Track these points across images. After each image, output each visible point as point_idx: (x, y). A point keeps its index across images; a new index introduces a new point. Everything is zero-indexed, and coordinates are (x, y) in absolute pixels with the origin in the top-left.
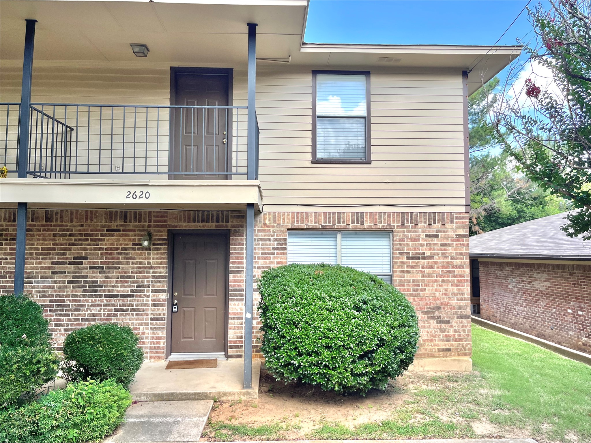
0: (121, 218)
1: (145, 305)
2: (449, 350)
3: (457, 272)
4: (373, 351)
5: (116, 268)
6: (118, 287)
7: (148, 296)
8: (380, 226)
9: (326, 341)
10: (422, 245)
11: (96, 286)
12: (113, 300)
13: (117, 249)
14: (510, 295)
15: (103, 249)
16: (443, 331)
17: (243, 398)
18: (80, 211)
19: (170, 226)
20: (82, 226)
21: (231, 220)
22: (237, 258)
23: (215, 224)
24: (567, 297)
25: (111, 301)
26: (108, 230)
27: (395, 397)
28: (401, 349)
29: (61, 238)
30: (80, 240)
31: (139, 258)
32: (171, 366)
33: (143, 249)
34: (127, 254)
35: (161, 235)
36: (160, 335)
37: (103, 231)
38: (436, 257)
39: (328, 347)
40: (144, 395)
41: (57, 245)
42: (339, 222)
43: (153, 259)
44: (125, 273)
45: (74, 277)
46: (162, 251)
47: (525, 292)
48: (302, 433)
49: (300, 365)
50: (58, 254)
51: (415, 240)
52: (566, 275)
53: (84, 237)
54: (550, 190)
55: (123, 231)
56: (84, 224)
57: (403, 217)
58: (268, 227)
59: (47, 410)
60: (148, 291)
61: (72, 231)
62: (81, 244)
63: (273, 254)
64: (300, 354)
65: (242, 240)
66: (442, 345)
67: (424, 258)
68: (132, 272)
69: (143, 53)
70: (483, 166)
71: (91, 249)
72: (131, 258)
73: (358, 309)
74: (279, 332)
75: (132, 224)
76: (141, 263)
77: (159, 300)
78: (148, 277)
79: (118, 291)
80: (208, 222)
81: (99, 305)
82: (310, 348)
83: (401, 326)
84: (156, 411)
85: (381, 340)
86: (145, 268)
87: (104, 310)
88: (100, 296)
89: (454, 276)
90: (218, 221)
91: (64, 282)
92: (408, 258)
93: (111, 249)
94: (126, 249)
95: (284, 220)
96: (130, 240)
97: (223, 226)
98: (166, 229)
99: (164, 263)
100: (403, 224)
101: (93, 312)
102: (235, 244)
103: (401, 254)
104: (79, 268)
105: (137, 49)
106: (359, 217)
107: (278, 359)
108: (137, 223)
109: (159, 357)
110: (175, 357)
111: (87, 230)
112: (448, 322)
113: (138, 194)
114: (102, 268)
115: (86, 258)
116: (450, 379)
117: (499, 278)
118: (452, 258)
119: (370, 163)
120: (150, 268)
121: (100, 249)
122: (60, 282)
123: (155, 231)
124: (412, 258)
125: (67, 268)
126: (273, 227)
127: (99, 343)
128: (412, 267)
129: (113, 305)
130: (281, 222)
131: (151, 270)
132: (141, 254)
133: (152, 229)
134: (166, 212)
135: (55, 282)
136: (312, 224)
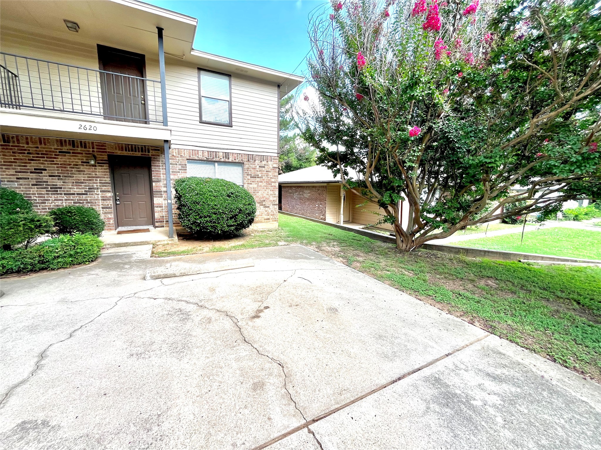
0: (70, 144)
1: (97, 199)
2: (269, 219)
3: (273, 184)
4: (237, 215)
5: (71, 177)
6: (74, 189)
7: (98, 194)
8: (237, 161)
9: (214, 210)
10: (257, 171)
11: (57, 188)
12: (71, 197)
13: (70, 165)
14: (294, 201)
15: (58, 164)
16: (266, 211)
17: (170, 242)
18: (34, 137)
19: (109, 152)
20: (38, 147)
21: (151, 151)
22: (157, 174)
23: (140, 153)
24: (316, 200)
25: (69, 197)
26: (60, 152)
27: (245, 238)
28: (249, 214)
29: (21, 155)
30: (37, 157)
31: (88, 171)
32: (119, 233)
33: (90, 166)
34: (78, 168)
35: (103, 158)
36: (110, 217)
37: (56, 152)
38: (264, 177)
39: (215, 214)
40: (108, 245)
41: (17, 159)
42: (216, 157)
43: (99, 172)
44: (78, 180)
45: (36, 182)
46: (105, 167)
47: (300, 199)
48: (204, 251)
49: (201, 222)
50: (20, 166)
51: (254, 169)
52: (317, 190)
53: (40, 156)
54: (311, 144)
55: (73, 153)
56: (39, 146)
57: (248, 157)
58: (175, 157)
59: (49, 248)
60: (97, 191)
61: (29, 150)
62: (39, 160)
63: (179, 172)
64: (201, 217)
65: (159, 163)
66: (266, 217)
67: (258, 177)
68: (84, 180)
69: (75, 29)
70: (285, 141)
71: (48, 164)
72: (82, 171)
73: (229, 196)
74: (188, 207)
75: (79, 149)
76: (90, 174)
77: (106, 197)
78: (97, 183)
79: (75, 191)
80: (136, 151)
81: (60, 200)
82: (206, 214)
83: (249, 204)
84: (120, 251)
85: (241, 210)
86: (94, 177)
87: (66, 203)
88: (61, 194)
89: (272, 186)
90: (142, 151)
91: (29, 185)
92: (251, 177)
93: (65, 164)
94: (77, 165)
95: (184, 153)
96: (79, 159)
97: (146, 155)
98: (106, 154)
99: (107, 175)
100: (248, 160)
101: (57, 204)
102: (155, 166)
103: (247, 175)
104: (40, 176)
105: (70, 25)
106: (227, 155)
107: (189, 220)
108: (83, 149)
109: (111, 229)
110: (120, 229)
111: (43, 151)
112: (269, 207)
113: (88, 127)
114: (60, 176)
115: (45, 170)
116: (269, 231)
117: (290, 193)
118: (271, 178)
119: (232, 127)
120: (97, 178)
121: (55, 164)
122: (25, 185)
123: (98, 155)
124: (253, 177)
125: (29, 175)
126: (178, 157)
127: (75, 215)
128: (253, 182)
129: (72, 200)
130: (183, 155)
131: (98, 179)
132: (89, 169)
133: (95, 154)
134: (105, 143)
135: (21, 185)
136: (201, 157)
